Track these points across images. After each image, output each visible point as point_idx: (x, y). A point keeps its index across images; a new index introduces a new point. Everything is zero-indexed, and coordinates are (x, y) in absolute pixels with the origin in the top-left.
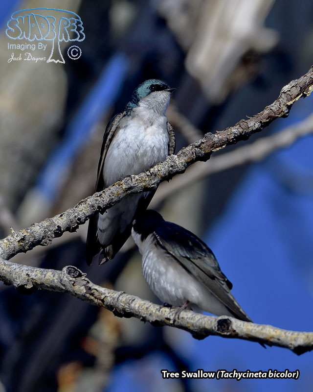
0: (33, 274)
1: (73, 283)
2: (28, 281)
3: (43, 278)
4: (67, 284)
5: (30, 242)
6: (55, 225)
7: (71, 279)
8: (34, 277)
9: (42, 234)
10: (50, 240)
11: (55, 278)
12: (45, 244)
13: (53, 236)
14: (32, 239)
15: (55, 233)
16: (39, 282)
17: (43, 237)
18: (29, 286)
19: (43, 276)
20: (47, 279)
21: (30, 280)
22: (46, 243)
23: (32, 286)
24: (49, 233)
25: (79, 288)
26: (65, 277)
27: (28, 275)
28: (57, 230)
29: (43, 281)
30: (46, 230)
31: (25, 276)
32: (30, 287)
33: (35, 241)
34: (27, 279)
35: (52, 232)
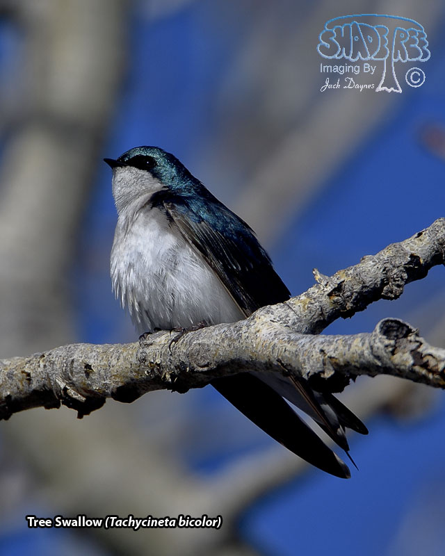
0: (332, 347)
1: (391, 349)
2: (324, 364)
3: (347, 353)
4: (382, 353)
5: (355, 294)
6: (405, 254)
7: (387, 342)
8: (332, 352)
9: (380, 276)
10: (398, 286)
11: (364, 348)
12: (389, 294)
13: (405, 276)
14: (357, 288)
15: (407, 270)
16: (341, 361)
17: (382, 280)
18: (328, 374)
19: (347, 348)
20: (353, 353)
21: (327, 362)
22: (391, 292)
23: (333, 373)
24: (395, 271)
25: (401, 357)
26: (377, 341)
27: (322, 351)
28: (409, 263)
29: (348, 357)
30: (388, 265)
31: (319, 355)
32: (330, 375)
33: (365, 290)
34: (321, 359)
35: (401, 268)
